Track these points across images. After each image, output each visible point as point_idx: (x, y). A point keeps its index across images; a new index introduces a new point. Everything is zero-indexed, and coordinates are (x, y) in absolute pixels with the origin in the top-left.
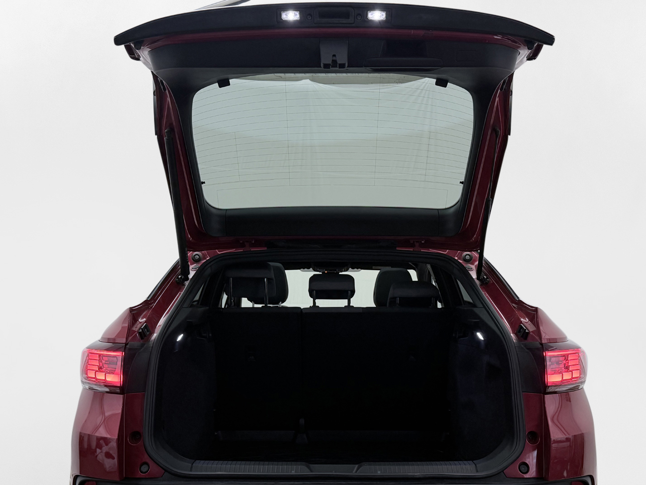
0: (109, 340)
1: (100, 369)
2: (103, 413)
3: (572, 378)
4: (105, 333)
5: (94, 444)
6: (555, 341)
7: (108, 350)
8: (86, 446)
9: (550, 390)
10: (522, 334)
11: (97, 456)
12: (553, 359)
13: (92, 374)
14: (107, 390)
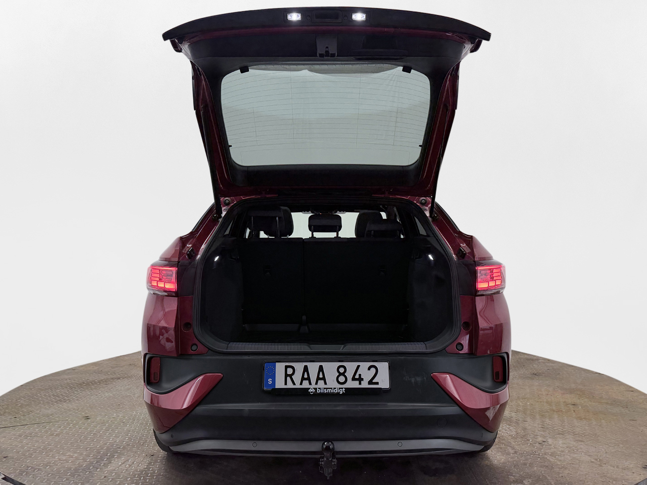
0: (166, 259)
1: (160, 280)
2: (164, 309)
3: (496, 285)
4: (163, 255)
5: (158, 332)
6: (484, 259)
7: (165, 266)
8: (152, 334)
9: (479, 293)
10: (461, 254)
11: (160, 341)
12: (483, 272)
13: (155, 284)
14: (166, 294)
